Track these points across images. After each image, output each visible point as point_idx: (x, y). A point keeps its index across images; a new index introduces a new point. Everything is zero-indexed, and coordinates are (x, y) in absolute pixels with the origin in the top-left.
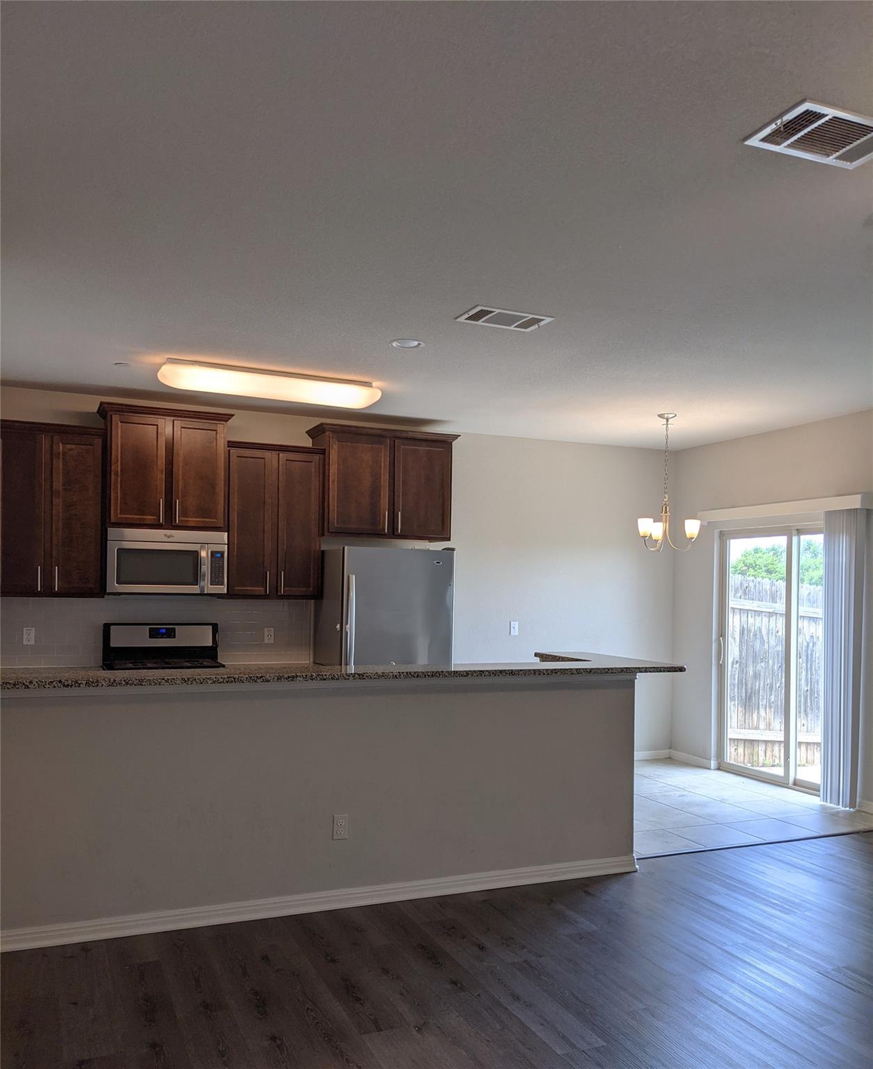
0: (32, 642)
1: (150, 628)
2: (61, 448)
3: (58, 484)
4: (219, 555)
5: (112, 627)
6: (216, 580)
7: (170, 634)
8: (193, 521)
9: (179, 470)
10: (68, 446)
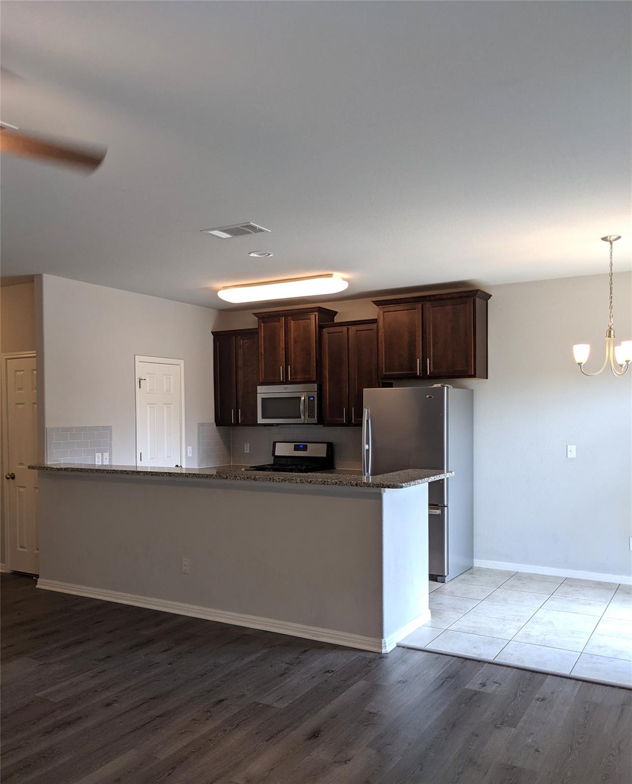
0: (248, 452)
1: (295, 445)
2: (241, 343)
3: (240, 363)
4: (312, 399)
5: (277, 444)
6: (311, 415)
7: (305, 448)
8: (300, 377)
9: (291, 347)
10: (245, 341)
